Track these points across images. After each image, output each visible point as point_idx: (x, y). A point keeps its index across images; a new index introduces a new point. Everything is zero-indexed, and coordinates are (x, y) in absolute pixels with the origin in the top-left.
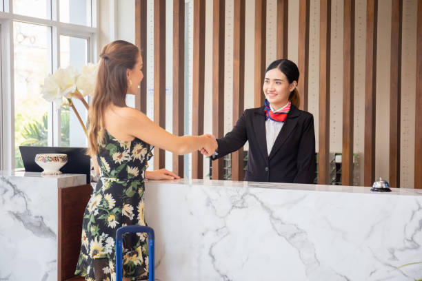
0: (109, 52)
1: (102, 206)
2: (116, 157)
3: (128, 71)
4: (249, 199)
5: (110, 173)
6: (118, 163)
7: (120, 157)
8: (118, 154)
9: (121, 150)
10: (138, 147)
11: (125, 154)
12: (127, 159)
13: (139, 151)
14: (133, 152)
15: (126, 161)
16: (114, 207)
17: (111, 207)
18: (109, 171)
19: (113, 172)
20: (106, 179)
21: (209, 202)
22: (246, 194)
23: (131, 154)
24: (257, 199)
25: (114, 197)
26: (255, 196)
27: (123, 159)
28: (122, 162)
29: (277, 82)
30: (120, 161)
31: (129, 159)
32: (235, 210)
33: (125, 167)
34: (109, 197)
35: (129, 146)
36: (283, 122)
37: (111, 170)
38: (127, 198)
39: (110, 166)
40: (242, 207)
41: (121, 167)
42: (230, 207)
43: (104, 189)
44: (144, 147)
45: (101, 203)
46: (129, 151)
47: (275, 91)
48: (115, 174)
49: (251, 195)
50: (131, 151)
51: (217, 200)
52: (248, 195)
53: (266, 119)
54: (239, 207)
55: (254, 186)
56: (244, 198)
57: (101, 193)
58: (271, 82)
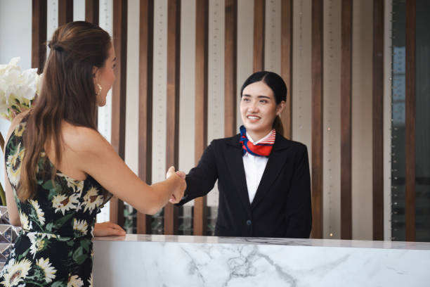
0: (63, 40)
1: (32, 278)
2: (57, 202)
3: (95, 70)
4: (258, 263)
5: (44, 227)
6: (60, 212)
7: (65, 202)
8: (63, 198)
9: (68, 191)
10: (93, 192)
11: (73, 199)
12: (74, 207)
13: (93, 199)
14: (85, 198)
15: (74, 210)
16: (54, 281)
17: (48, 280)
18: (42, 223)
19: (49, 227)
20: (39, 234)
21: (193, 268)
22: (253, 254)
23: (81, 200)
24: (271, 262)
25: (54, 263)
26: (267, 258)
27: (70, 206)
28: (66, 211)
29: (262, 99)
30: (63, 209)
31: (78, 208)
32: (235, 280)
33: (71, 221)
34: (44, 263)
35: (80, 188)
36: (267, 157)
37: (46, 223)
38: (76, 265)
39: (45, 216)
40: (246, 276)
41: (64, 220)
42: (227, 274)
43: (34, 250)
44: (100, 193)
45: (31, 273)
46: (79, 195)
47: (258, 111)
48: (53, 229)
49: (262, 256)
50: (83, 195)
51: (206, 264)
52: (257, 257)
53: (243, 154)
54: (242, 275)
55: (262, 243)
56: (249, 260)
57: (29, 257)
58: (253, 101)
